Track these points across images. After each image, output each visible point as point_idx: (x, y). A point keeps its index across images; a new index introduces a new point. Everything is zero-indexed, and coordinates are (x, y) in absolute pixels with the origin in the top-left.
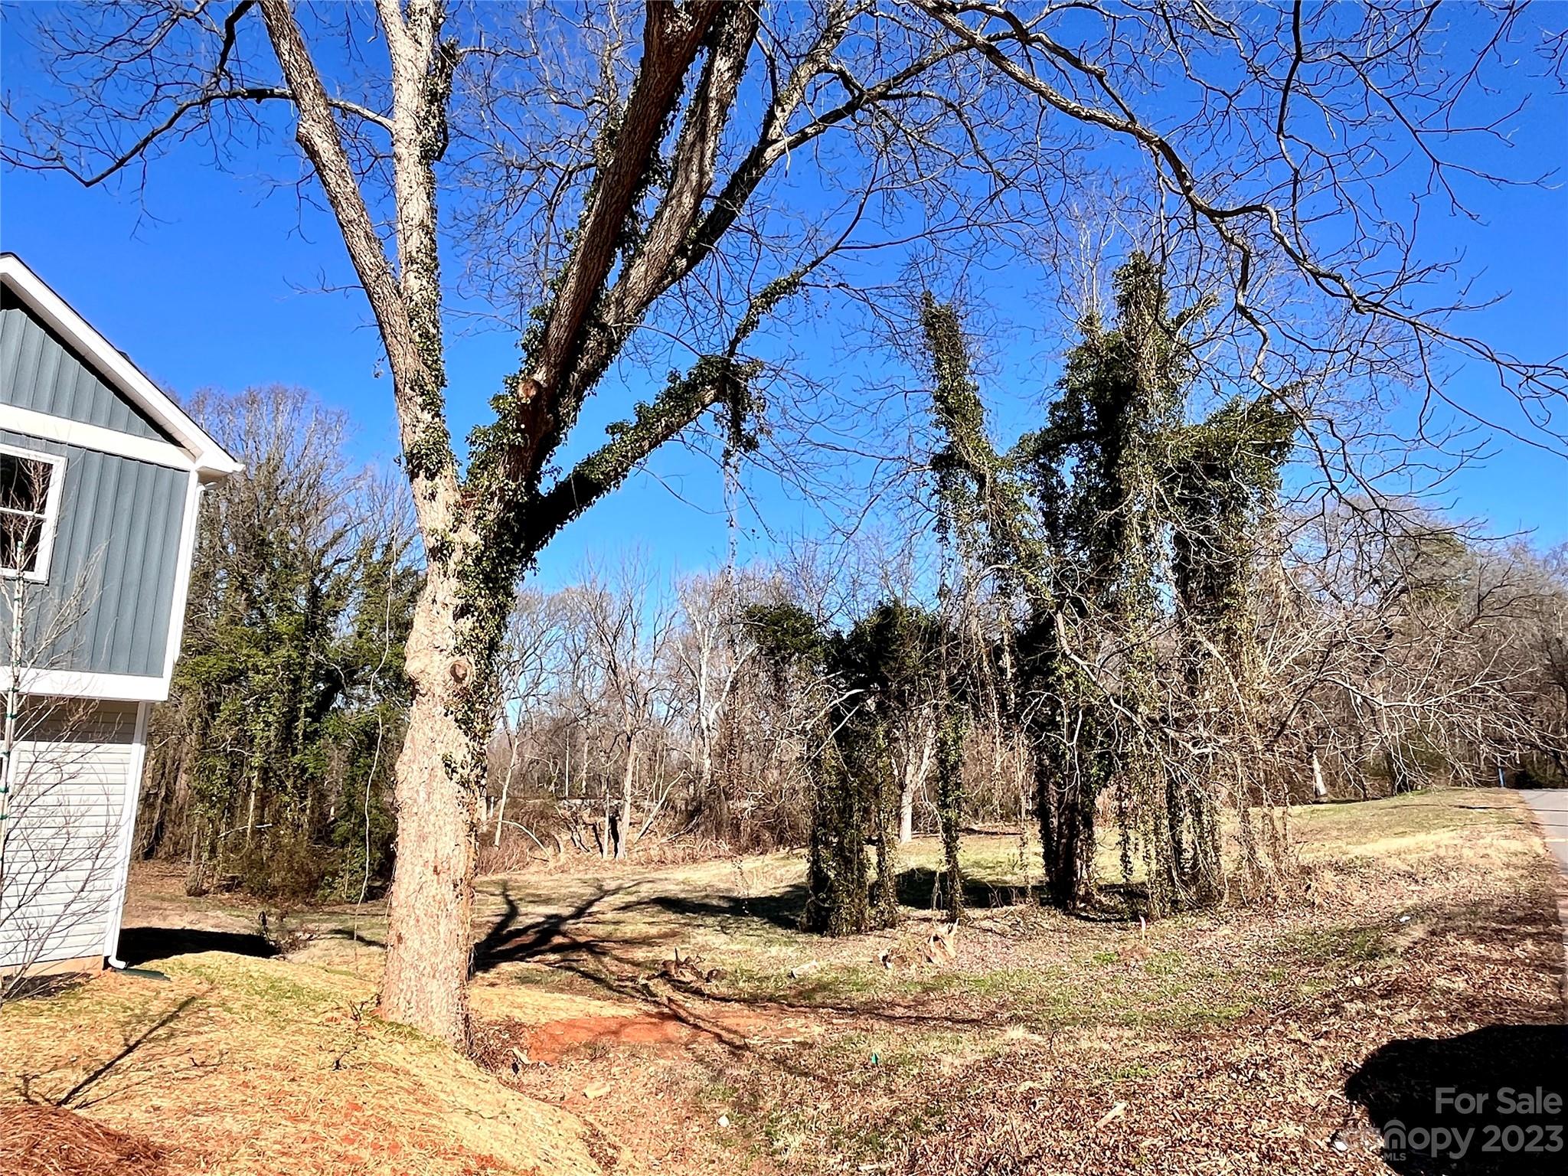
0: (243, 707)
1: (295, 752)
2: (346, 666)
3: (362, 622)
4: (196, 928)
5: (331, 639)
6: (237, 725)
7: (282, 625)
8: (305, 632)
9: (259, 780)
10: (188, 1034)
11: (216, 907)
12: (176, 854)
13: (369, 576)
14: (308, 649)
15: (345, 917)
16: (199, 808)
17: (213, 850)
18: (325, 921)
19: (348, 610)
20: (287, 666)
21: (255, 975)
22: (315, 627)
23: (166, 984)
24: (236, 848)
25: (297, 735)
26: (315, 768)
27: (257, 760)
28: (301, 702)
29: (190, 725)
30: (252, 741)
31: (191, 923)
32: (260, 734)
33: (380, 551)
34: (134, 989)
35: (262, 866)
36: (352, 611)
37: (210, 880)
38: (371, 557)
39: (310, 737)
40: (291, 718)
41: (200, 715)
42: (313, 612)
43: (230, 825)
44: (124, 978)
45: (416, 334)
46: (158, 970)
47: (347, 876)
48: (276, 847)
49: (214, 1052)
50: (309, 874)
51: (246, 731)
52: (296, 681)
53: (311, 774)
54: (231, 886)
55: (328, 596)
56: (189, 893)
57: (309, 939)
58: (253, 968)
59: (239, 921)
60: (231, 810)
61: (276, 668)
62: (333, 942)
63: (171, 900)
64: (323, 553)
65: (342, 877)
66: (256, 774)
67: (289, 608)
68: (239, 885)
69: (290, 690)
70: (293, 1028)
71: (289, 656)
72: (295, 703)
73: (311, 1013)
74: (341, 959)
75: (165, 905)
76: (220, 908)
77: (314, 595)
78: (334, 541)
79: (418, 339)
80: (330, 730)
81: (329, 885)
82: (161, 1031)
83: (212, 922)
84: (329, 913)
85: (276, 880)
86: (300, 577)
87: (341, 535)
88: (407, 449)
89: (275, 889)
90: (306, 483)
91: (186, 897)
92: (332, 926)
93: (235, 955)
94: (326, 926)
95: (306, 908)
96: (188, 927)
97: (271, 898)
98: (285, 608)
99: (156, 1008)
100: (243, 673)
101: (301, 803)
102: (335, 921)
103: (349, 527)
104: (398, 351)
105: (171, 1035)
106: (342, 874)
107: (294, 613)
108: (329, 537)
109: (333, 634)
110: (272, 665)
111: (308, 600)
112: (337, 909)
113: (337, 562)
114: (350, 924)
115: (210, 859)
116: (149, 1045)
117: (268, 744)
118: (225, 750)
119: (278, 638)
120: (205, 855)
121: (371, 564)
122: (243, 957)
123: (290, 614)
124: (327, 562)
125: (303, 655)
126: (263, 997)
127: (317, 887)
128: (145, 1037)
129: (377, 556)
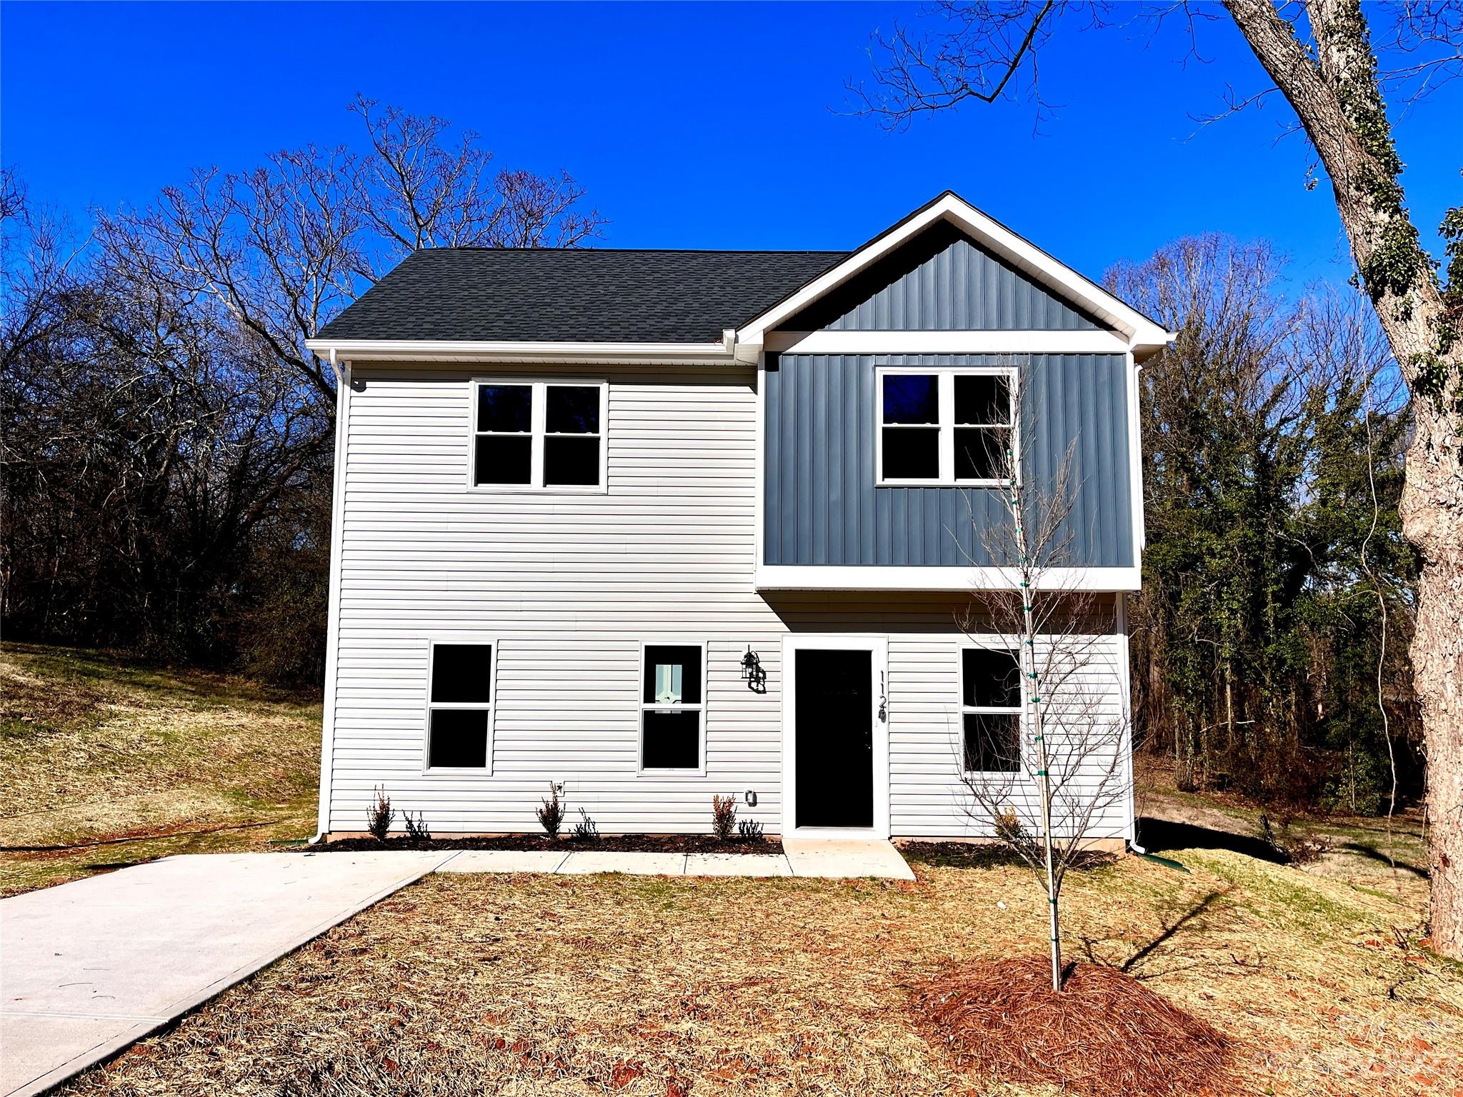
0: (1204, 594)
1: (1268, 642)
2: (1312, 540)
3: (1323, 488)
4: (1196, 824)
5: (1291, 511)
6: (1200, 615)
7: (1231, 501)
8: (1257, 507)
9: (1233, 671)
10: (1220, 930)
11: (1210, 806)
12: (1160, 747)
13: (1324, 431)
14: (1265, 525)
15: (1358, 831)
16: (1176, 701)
17: (1197, 746)
18: (1336, 833)
19: (1305, 475)
20: (1244, 547)
21: (1276, 880)
22: (1269, 499)
23: (1188, 877)
24: (1221, 744)
25: (1267, 623)
26: (1294, 659)
27: (1227, 650)
28: (1266, 586)
29: (1154, 615)
30: (1219, 630)
31: (1189, 818)
32: (1226, 623)
33: (1332, 400)
34: (1158, 875)
35: (1252, 767)
36: (1309, 477)
37: (1199, 776)
38: (1323, 409)
39: (1284, 624)
40: (1257, 603)
41: (1163, 606)
42: (1264, 484)
43: (1210, 720)
44: (1146, 863)
45: (1352, 119)
46: (1176, 860)
47: (1353, 785)
48: (1264, 746)
49: (1252, 952)
50: (1306, 777)
51: (1211, 620)
52: (1256, 562)
53: (1291, 666)
54: (1221, 784)
55: (1279, 463)
56: (1181, 787)
57: (1320, 851)
58: (1269, 872)
59: (1239, 823)
60: (1209, 703)
61: (1232, 550)
62: (1350, 858)
63: (1165, 794)
64: (1263, 414)
65: (1347, 786)
66: (1228, 666)
67: (1237, 483)
68: (1230, 784)
69: (1252, 573)
70: (1331, 944)
71: (1245, 536)
72: (1260, 587)
73: (1346, 932)
74: (1364, 878)
75: (1161, 798)
76: (1215, 807)
77: (1263, 465)
78: (1275, 398)
79: (1355, 125)
80: (1305, 615)
81: (1333, 793)
82: (1193, 921)
83: (1211, 820)
84: (1338, 825)
85: (1269, 781)
86: (1244, 446)
87: (1283, 390)
88: (1362, 263)
89: (1269, 791)
90: (1233, 340)
91: (1178, 792)
92: (1345, 839)
93: (1247, 858)
94: (1335, 839)
95: (1309, 817)
96: (1188, 822)
97: (1267, 801)
98: (1231, 483)
99: (1184, 897)
100: (1199, 558)
101: (1285, 698)
102: (1348, 835)
103: (1290, 379)
104: (1333, 147)
105: (1204, 927)
106: (1345, 780)
107: (1242, 487)
108: (1269, 394)
109: (1292, 506)
110: (1228, 547)
111: (1256, 471)
112: (1346, 820)
113: (1284, 421)
114: (1366, 839)
115: (1196, 755)
116: (1186, 933)
117: (1237, 634)
118: (1193, 641)
119: (1229, 515)
120: (1191, 750)
121: (1324, 417)
122: (1256, 860)
123: (1238, 490)
124: (1270, 423)
125: (1261, 533)
126: (1289, 905)
127: (1318, 795)
128: (1180, 923)
129: (1330, 406)
